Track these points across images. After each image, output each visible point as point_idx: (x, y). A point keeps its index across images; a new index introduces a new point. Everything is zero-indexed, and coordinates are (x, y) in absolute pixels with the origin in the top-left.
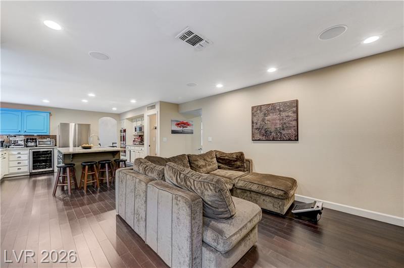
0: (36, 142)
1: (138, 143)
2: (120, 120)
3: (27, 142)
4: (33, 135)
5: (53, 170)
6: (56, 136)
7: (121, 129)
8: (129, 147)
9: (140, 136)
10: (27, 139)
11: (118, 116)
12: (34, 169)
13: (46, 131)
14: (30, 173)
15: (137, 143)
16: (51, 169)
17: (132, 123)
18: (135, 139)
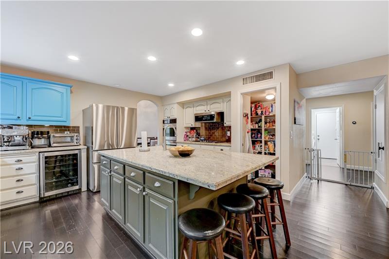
0: (49, 138)
2: (164, 105)
3: (32, 138)
5: (80, 189)
6: (79, 127)
7: (164, 118)
10: (33, 133)
12: (47, 190)
14: (41, 198)
16: (77, 187)
17: (184, 108)
18: (186, 132)
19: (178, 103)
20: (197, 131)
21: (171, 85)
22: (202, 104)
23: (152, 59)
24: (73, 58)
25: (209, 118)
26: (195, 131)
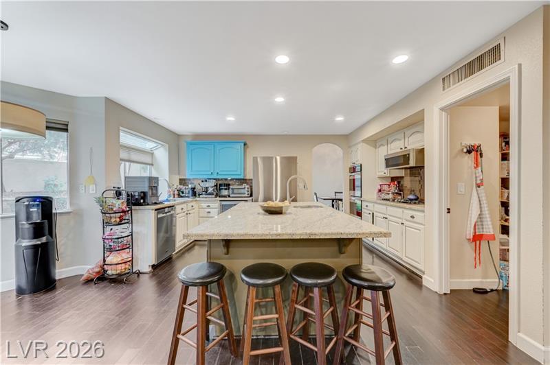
0: (229, 189)
1: (390, 196)
2: (350, 147)
3: (220, 190)
4: (226, 179)
6: (252, 180)
7: (351, 165)
8: (370, 205)
9: (393, 179)
10: (220, 186)
11: (345, 139)
13: (239, 173)
15: (387, 197)
17: (376, 148)
18: (381, 185)
19: (363, 141)
20: (399, 183)
21: (340, 119)
22: (396, 137)
23: (280, 99)
24: (231, 119)
25: (402, 161)
26: (396, 183)
